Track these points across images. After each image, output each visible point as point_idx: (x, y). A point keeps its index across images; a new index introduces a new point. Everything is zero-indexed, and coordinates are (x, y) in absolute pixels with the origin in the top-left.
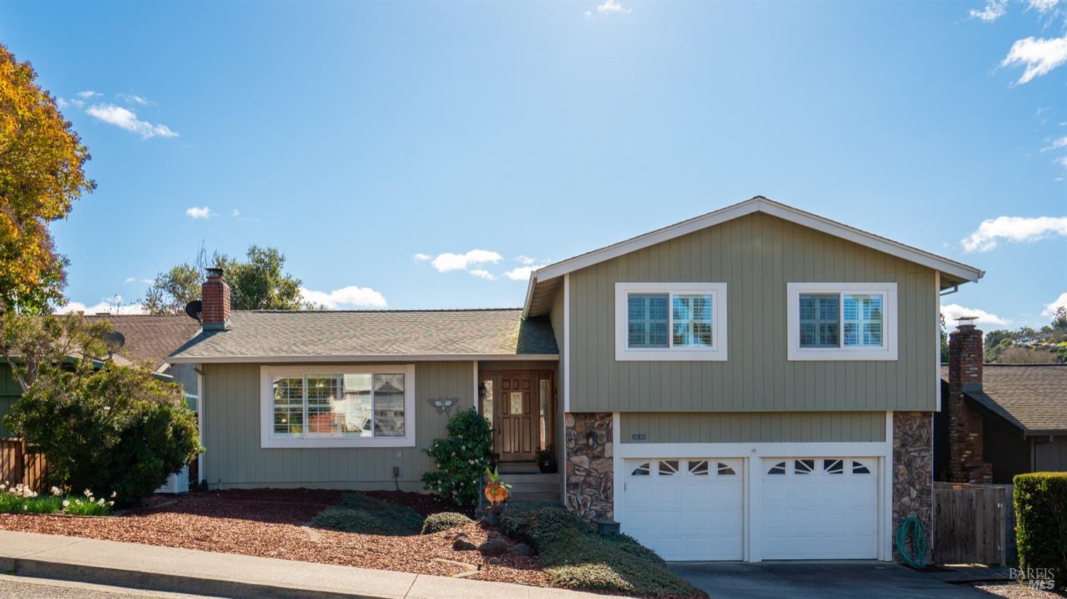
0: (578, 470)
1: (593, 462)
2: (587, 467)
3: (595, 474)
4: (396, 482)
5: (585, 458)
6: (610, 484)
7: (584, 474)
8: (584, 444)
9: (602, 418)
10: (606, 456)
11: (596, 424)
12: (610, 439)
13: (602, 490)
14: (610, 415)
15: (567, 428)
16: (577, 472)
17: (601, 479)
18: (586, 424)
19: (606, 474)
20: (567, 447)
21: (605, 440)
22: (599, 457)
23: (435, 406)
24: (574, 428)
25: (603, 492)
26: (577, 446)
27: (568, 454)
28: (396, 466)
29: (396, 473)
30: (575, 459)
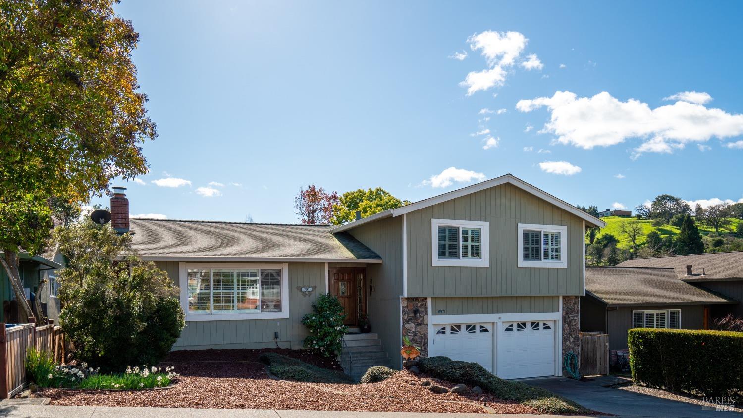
0: (409, 333)
1: (418, 327)
2: (414, 330)
3: (418, 334)
4: (276, 342)
5: (412, 325)
6: (426, 340)
7: (412, 335)
8: (412, 317)
9: (422, 300)
10: (425, 323)
11: (419, 304)
12: (426, 314)
13: (422, 343)
14: (426, 299)
15: (403, 307)
16: (408, 334)
17: (422, 337)
18: (413, 304)
19: (424, 334)
20: (403, 318)
21: (424, 314)
22: (420, 324)
23: (301, 291)
24: (407, 307)
25: (423, 345)
26: (409, 318)
27: (403, 323)
28: (276, 331)
29: (276, 336)
30: (407, 326)
